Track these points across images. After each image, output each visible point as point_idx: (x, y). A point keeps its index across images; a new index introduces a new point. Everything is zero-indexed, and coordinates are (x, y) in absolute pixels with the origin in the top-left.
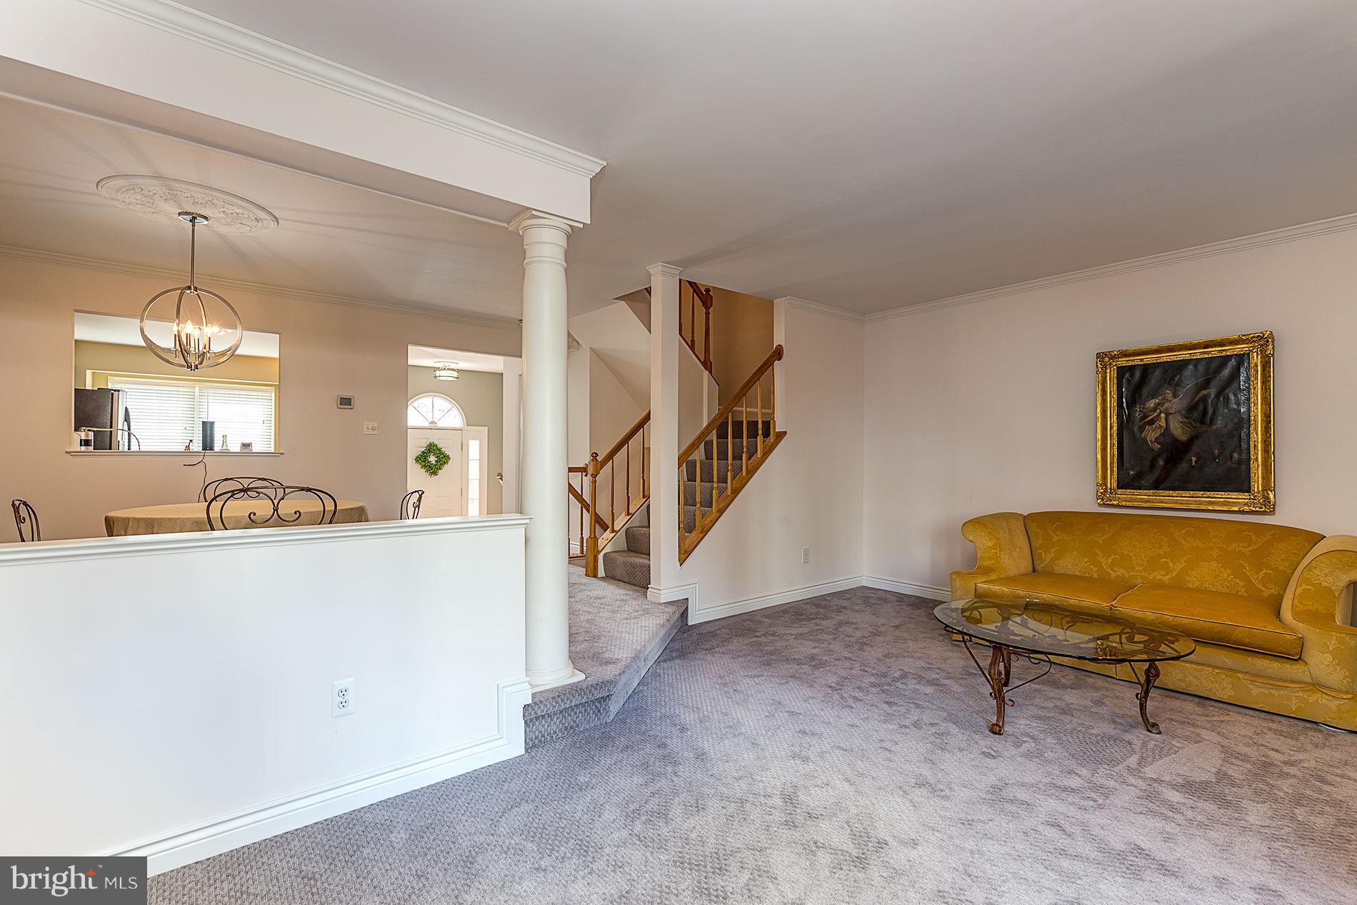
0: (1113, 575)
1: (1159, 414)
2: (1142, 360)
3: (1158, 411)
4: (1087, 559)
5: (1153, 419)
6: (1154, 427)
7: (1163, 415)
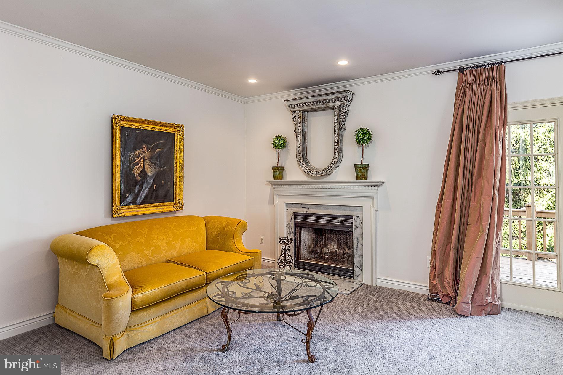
0: (153, 260)
1: (141, 160)
2: (134, 125)
3: (140, 157)
4: (139, 255)
5: (137, 162)
6: (138, 167)
7: (142, 160)
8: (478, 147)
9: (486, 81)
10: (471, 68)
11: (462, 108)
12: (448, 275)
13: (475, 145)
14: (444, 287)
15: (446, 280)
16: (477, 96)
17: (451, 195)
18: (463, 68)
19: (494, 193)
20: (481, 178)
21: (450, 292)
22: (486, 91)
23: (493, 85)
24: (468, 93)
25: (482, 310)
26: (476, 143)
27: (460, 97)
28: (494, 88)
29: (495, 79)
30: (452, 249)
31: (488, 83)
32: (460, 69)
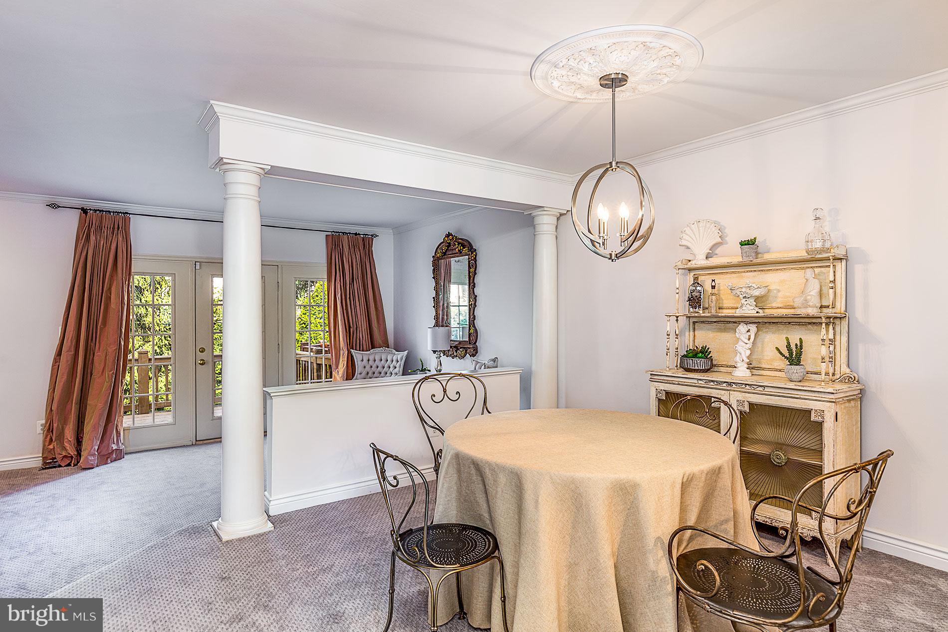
8: (103, 295)
9: (111, 229)
10: (95, 211)
11: (85, 252)
12: (69, 434)
13: (100, 293)
14: (64, 448)
15: (66, 440)
16: (102, 243)
17: (73, 347)
18: (86, 209)
19: (120, 342)
20: (107, 328)
21: (72, 452)
22: (112, 239)
23: (119, 234)
24: (93, 238)
25: (107, 458)
26: (100, 291)
27: (83, 240)
28: (120, 239)
29: (120, 229)
30: (74, 404)
31: (113, 231)
32: (82, 209)
